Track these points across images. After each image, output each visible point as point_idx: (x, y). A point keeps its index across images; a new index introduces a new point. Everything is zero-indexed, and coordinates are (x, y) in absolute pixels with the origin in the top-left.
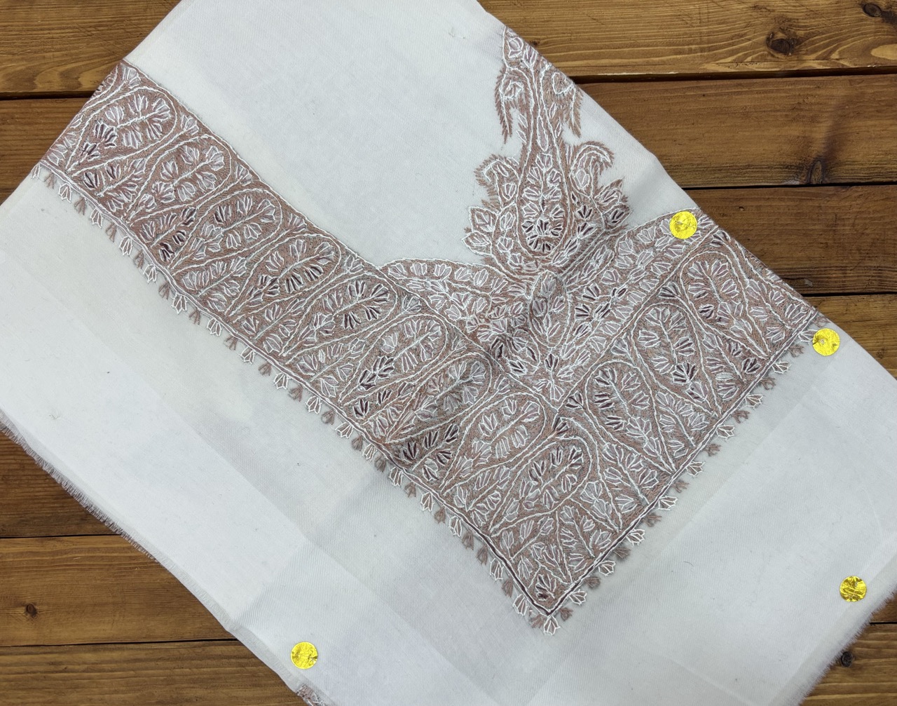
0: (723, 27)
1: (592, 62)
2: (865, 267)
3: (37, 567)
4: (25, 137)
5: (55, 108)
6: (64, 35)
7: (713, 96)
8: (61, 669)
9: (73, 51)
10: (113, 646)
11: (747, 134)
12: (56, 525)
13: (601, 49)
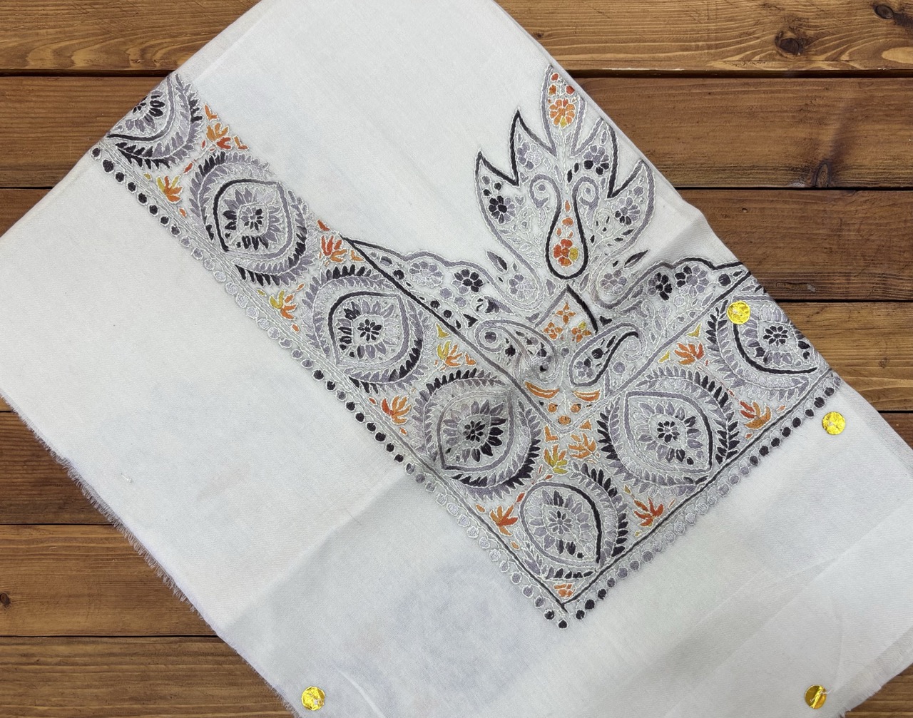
0: (731, 24)
1: (595, 56)
2: (869, 274)
3: (11, 555)
4: (15, 115)
5: (48, 86)
6: (59, 12)
7: (719, 95)
8: (33, 661)
9: (67, 29)
10: (87, 639)
11: (752, 134)
12: (32, 513)
13: (607, 42)
